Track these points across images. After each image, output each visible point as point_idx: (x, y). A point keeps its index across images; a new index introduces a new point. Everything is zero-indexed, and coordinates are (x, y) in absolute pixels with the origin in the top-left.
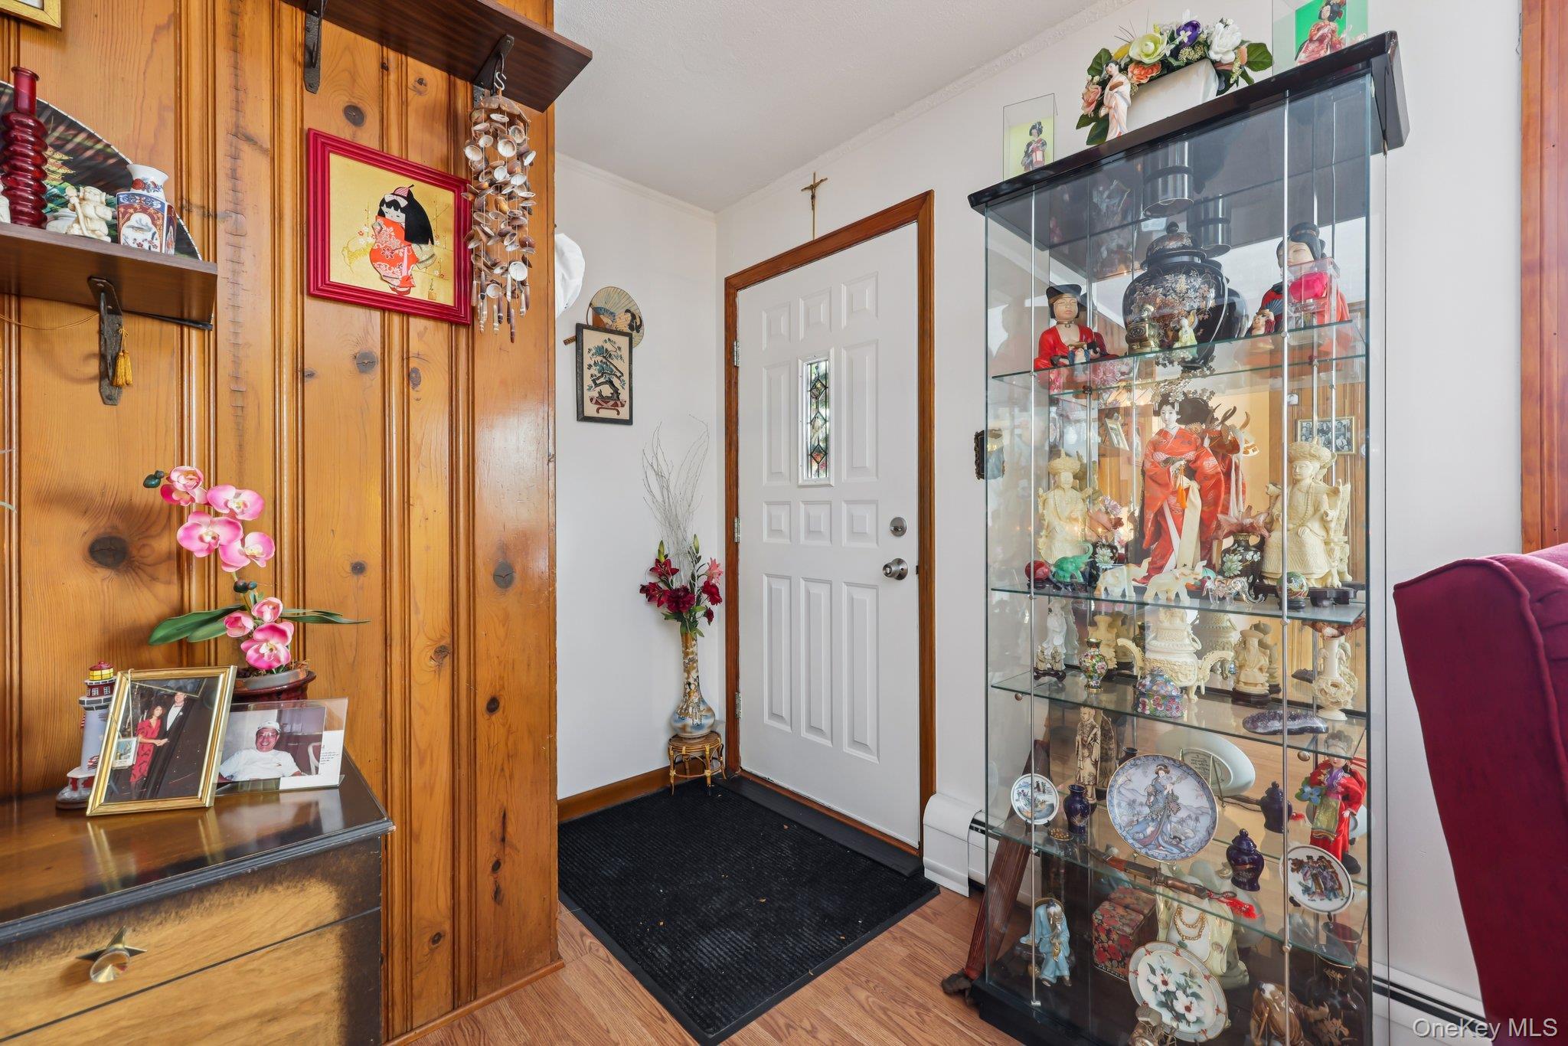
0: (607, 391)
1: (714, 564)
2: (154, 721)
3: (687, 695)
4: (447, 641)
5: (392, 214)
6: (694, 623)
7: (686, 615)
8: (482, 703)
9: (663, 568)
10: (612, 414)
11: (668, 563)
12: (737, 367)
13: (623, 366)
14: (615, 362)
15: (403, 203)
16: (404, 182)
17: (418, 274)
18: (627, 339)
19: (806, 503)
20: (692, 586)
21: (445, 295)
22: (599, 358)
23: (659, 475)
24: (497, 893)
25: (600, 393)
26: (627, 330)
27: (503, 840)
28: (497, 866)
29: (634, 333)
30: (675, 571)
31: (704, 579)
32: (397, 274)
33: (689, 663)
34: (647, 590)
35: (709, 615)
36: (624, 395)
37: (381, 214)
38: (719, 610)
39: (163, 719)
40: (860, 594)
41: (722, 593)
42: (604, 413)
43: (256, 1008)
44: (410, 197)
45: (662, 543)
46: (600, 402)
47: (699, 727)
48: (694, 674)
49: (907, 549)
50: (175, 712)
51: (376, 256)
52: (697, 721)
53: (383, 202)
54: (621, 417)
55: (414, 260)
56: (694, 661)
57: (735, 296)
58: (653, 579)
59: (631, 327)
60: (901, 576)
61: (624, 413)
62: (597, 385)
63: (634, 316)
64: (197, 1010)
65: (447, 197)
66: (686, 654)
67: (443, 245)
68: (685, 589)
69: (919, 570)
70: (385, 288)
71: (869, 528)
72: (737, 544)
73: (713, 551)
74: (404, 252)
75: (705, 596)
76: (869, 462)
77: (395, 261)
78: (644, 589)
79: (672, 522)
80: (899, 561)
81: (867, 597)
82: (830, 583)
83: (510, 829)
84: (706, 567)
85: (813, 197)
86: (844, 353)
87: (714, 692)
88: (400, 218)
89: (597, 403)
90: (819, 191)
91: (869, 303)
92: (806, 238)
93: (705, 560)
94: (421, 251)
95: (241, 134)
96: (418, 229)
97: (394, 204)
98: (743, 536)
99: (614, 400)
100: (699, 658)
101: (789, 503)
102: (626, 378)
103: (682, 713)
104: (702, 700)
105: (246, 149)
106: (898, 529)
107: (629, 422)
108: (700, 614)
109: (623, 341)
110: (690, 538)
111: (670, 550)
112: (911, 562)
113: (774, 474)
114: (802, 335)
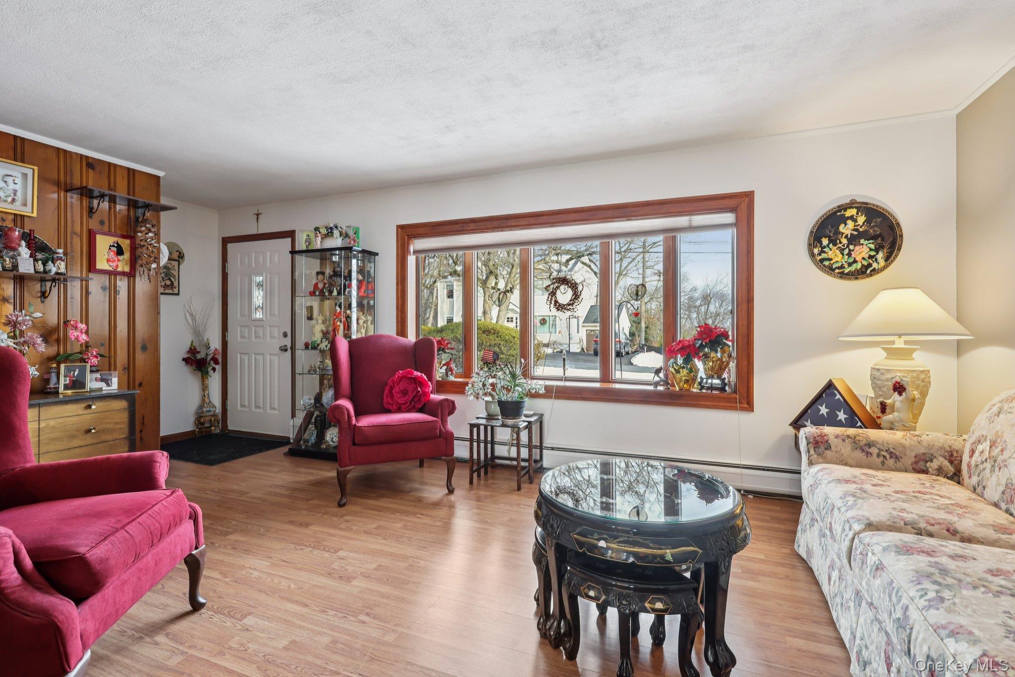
0: (168, 283)
1: (216, 350)
2: (71, 374)
3: (203, 400)
4: (127, 366)
5: (113, 249)
6: (207, 373)
7: (203, 369)
8: (137, 384)
9: (193, 351)
10: (171, 291)
11: (195, 349)
12: (227, 273)
13: (176, 273)
14: (172, 271)
15: (116, 245)
16: (115, 239)
17: (120, 264)
18: (177, 263)
19: (255, 326)
20: (206, 358)
21: (127, 269)
22: (165, 270)
23: (191, 315)
24: (141, 439)
25: (165, 284)
26: (177, 258)
27: (143, 424)
28: (141, 431)
29: (180, 260)
30: (198, 352)
31: (212, 355)
32: (114, 264)
33: (204, 388)
34: (186, 360)
35: (214, 369)
36: (176, 284)
37: (110, 249)
38: (218, 368)
39: (74, 374)
40: (273, 358)
41: (220, 360)
42: (167, 291)
43: (114, 421)
44: (118, 243)
45: (192, 342)
46: (166, 287)
47: (209, 411)
48: (207, 392)
49: (288, 342)
50: (76, 373)
51: (108, 261)
52: (208, 409)
53: (110, 246)
54: (174, 292)
55: (119, 260)
56: (207, 387)
57: (226, 245)
58: (188, 356)
59: (179, 257)
60: (286, 350)
61: (176, 291)
62: (163, 280)
63: (180, 253)
64: (104, 418)
65: (128, 242)
66: (203, 384)
67: (127, 255)
68: (203, 359)
69: (291, 348)
70: (110, 269)
71: (276, 335)
72: (227, 342)
73: (216, 344)
74: (116, 259)
75: (212, 362)
76: (276, 313)
77: (114, 261)
78: (184, 359)
79: (197, 332)
80: (286, 346)
81: (276, 358)
82: (263, 354)
83: (145, 420)
84: (213, 351)
85: (257, 218)
86: (268, 275)
87: (216, 399)
88: (115, 249)
89: (164, 287)
90: (259, 217)
91: (276, 260)
92: (255, 232)
93: (212, 348)
94: (121, 258)
95: (73, 233)
96: (120, 252)
97: (113, 246)
98: (230, 338)
99: (172, 286)
100: (210, 386)
101: (248, 326)
102: (177, 277)
103: (201, 407)
104: (210, 402)
105: (75, 236)
106: (285, 335)
107: (178, 294)
108: (210, 368)
109: (176, 263)
110: (205, 339)
111: (196, 344)
112: (289, 346)
113: (242, 315)
114: (253, 266)
